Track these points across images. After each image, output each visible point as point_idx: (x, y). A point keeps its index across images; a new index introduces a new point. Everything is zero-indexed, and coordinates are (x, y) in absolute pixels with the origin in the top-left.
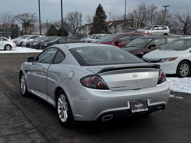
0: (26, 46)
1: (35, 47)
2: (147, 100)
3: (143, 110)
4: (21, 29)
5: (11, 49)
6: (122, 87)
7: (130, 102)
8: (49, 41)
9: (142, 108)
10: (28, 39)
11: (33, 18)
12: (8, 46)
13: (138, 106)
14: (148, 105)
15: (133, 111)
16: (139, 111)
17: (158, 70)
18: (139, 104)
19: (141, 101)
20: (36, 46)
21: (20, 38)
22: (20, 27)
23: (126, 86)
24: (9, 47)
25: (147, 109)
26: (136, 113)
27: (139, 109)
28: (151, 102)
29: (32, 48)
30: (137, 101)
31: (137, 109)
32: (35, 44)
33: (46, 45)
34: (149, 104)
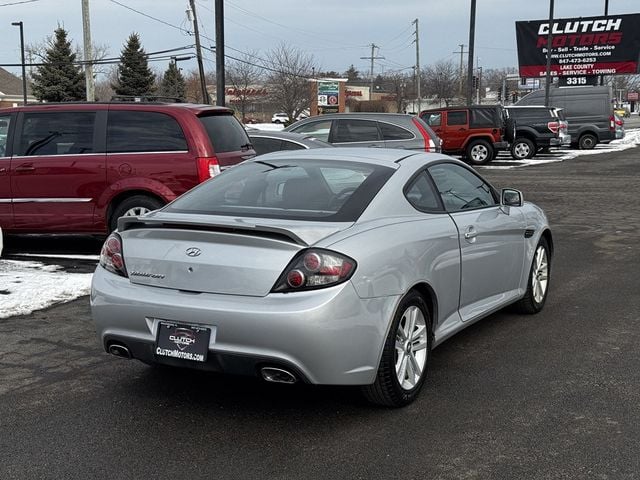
2: (209, 330)
3: (188, 356)
7: (160, 325)
9: (188, 349)
13: (178, 341)
14: (210, 347)
15: (159, 352)
16: (175, 354)
18: (184, 335)
19: (189, 327)
23: (163, 277)
25: (201, 358)
26: (166, 357)
27: (177, 349)
34: (214, 345)
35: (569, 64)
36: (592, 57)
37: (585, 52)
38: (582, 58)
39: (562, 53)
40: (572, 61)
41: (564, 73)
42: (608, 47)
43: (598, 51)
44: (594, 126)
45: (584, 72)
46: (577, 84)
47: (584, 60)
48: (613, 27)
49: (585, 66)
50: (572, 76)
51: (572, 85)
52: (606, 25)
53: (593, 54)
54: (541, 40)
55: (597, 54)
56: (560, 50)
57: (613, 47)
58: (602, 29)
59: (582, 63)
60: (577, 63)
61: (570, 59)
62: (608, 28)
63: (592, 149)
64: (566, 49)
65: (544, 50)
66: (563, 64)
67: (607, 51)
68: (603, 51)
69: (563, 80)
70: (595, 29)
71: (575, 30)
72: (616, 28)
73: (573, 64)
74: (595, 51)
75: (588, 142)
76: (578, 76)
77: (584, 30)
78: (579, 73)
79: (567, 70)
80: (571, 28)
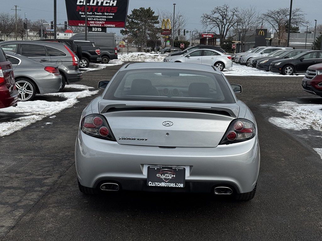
0: (252, 65)
1: (262, 67)
2: (184, 169)
3: (172, 185)
4: (272, 36)
5: (223, 69)
6: (138, 139)
7: (149, 168)
8: (288, 57)
9: (171, 181)
10: (261, 53)
11: (295, 17)
12: (219, 65)
13: (163, 177)
14: (186, 178)
15: (150, 184)
16: (163, 184)
17: (231, 119)
18: (167, 173)
19: (171, 168)
20: (265, 65)
21: (251, 51)
22: (270, 33)
23: (146, 140)
24: (221, 66)
25: (182, 185)
26: (156, 187)
27: (163, 181)
28: (192, 174)
29: (257, 68)
30: (163, 168)
31: (161, 180)
32: (263, 62)
33: (279, 63)
35: (93, 21)
36: (104, 18)
37: (100, 15)
38: (99, 18)
39: (89, 15)
40: (94, 19)
41: (91, 25)
42: (111, 14)
43: (107, 16)
44: (108, 52)
45: (100, 25)
46: (97, 31)
47: (100, 19)
48: (113, 4)
49: (101, 22)
50: (95, 27)
51: (95, 31)
52: (109, 3)
53: (104, 17)
54: (78, 8)
55: (106, 17)
56: (88, 13)
57: (113, 14)
58: (108, 4)
59: (99, 21)
60: (97, 21)
61: (93, 18)
62: (111, 5)
63: (107, 63)
64: (91, 13)
65: (80, 13)
66: (90, 21)
67: (111, 15)
68: (109, 15)
69: (90, 28)
70: (104, 4)
71: (95, 4)
72: (115, 5)
73: (95, 21)
74: (105, 15)
75: (105, 60)
76: (97, 27)
77: (99, 4)
78: (98, 25)
79: (92, 24)
80: (93, 3)
